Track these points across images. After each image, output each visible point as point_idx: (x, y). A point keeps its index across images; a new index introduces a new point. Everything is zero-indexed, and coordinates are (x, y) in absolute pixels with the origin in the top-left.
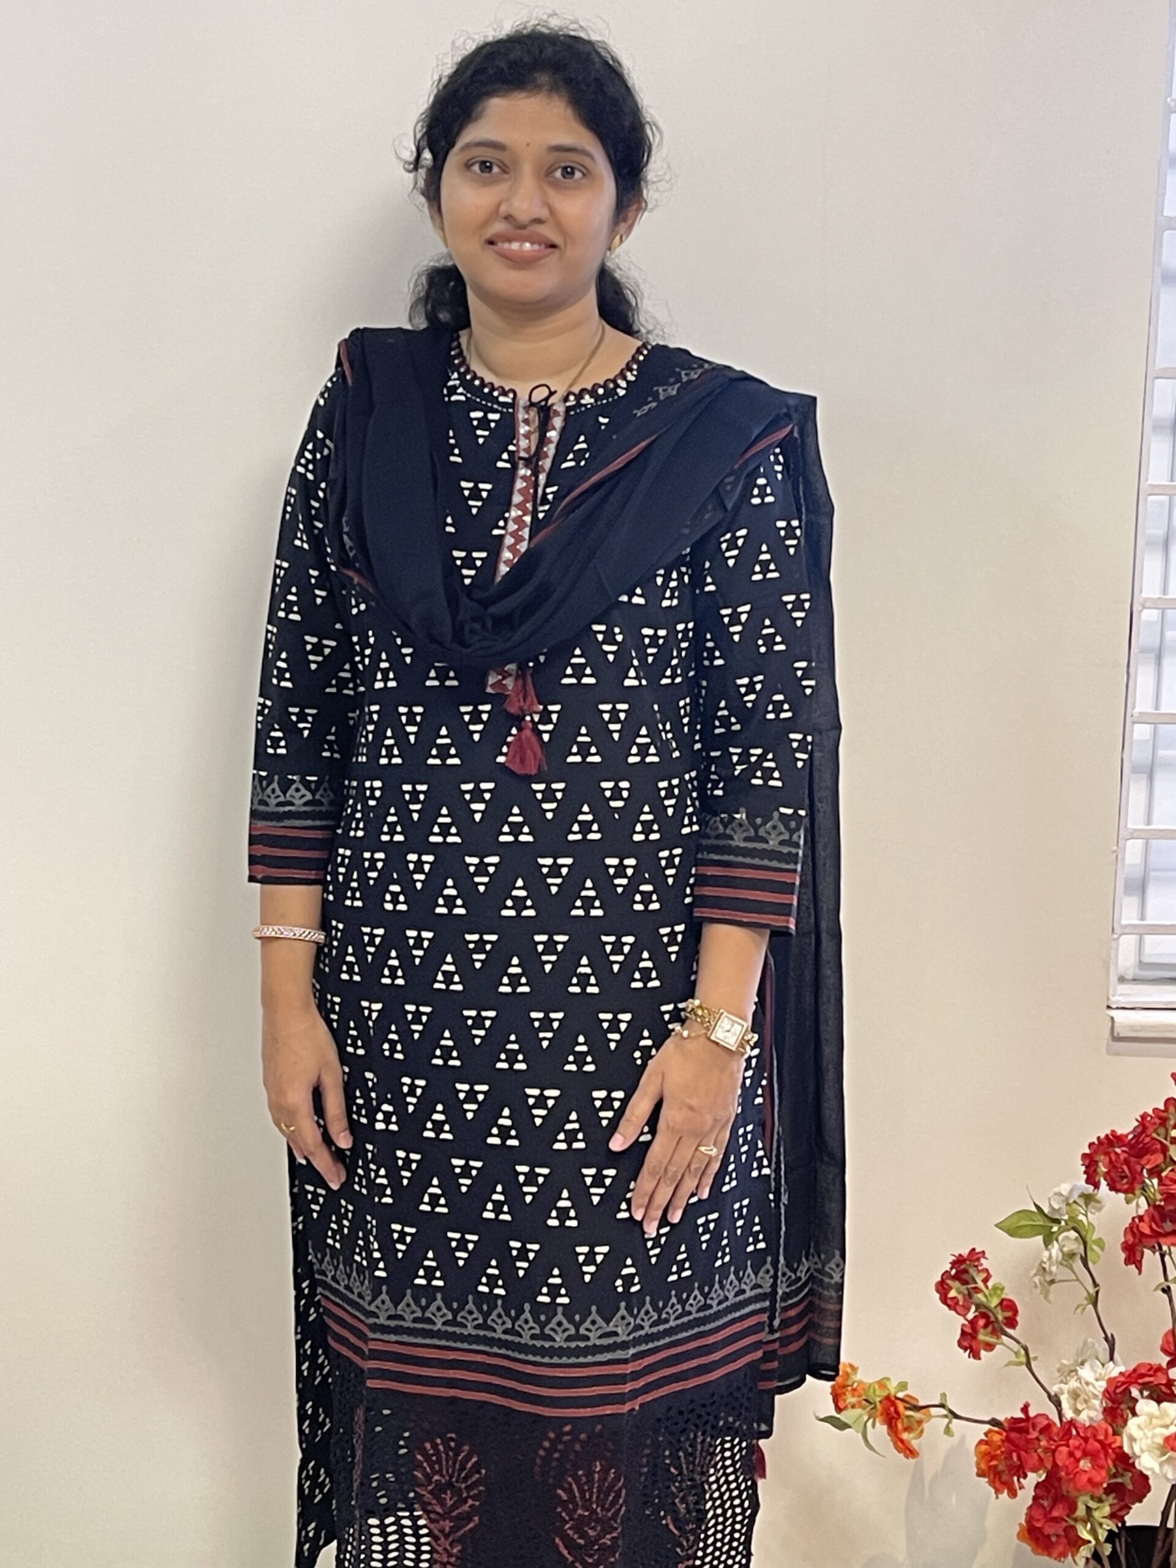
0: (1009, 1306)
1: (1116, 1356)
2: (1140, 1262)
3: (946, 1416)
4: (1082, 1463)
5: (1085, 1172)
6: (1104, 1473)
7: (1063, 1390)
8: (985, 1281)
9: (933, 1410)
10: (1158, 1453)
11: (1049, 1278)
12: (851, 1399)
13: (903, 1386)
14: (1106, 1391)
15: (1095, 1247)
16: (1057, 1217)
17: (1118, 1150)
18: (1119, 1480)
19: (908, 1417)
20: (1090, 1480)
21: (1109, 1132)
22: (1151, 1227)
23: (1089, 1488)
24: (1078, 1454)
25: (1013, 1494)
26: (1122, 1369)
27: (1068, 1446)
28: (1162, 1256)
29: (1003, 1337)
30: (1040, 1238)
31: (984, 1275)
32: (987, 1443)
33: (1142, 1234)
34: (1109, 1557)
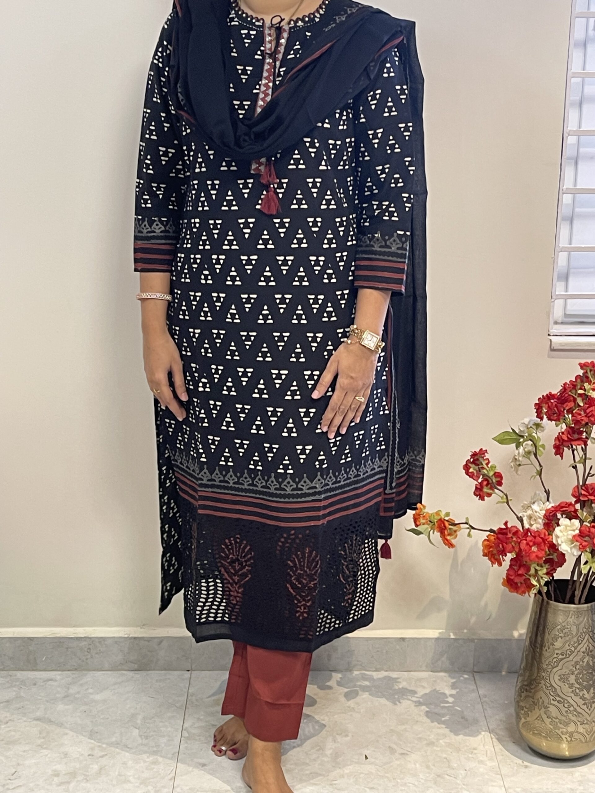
0: (498, 475)
1: (550, 499)
2: (562, 453)
3: (468, 528)
4: (533, 548)
5: (536, 412)
6: (543, 552)
7: (525, 515)
8: (487, 464)
9: (461, 525)
10: (570, 543)
11: (518, 463)
12: (422, 521)
13: (448, 514)
14: (545, 516)
15: (541, 448)
16: (522, 434)
17: (552, 401)
18: (551, 557)
19: (450, 529)
20: (537, 556)
21: (548, 393)
22: (568, 437)
23: (537, 560)
24: (531, 544)
25: (500, 564)
26: (553, 505)
27: (526, 540)
28: (573, 451)
29: (496, 490)
30: (514, 445)
31: (487, 461)
32: (488, 541)
33: (564, 440)
34: (546, 593)
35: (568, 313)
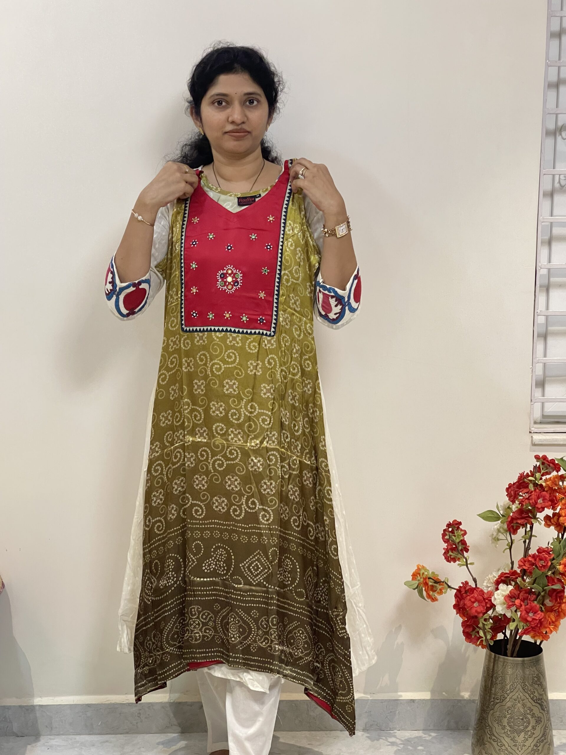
0: (464, 543)
5: (507, 496)
14: (496, 580)
35: (545, 414)
